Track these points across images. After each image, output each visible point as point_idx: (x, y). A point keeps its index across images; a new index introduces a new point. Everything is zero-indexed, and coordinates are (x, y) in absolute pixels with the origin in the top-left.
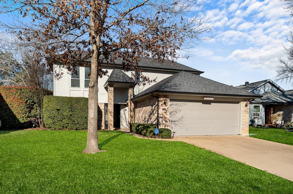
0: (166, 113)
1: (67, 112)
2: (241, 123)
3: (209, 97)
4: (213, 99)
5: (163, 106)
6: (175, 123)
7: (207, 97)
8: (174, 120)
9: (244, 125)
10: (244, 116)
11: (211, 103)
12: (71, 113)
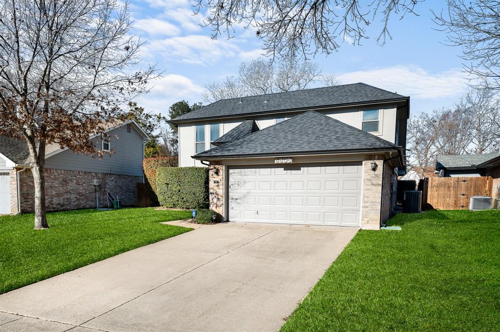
0: (218, 186)
1: (175, 186)
2: (362, 204)
3: (283, 158)
4: (290, 161)
5: (214, 178)
6: (238, 201)
7: (278, 159)
8: (236, 197)
9: (367, 207)
10: (367, 190)
11: (302, 168)
12: (179, 188)
